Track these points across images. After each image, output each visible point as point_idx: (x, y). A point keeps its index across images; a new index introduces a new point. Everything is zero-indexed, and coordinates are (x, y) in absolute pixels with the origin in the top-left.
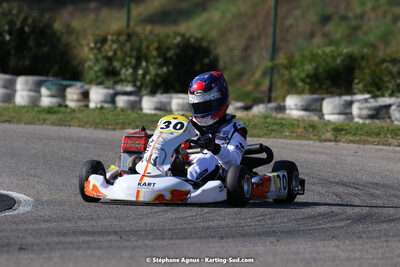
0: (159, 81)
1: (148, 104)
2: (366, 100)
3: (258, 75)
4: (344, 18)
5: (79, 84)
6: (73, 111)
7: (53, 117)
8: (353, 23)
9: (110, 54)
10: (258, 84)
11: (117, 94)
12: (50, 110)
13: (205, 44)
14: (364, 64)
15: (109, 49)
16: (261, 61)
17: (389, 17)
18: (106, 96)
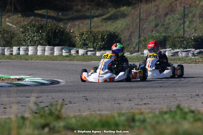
0: (102, 47)
1: (98, 54)
2: (170, 50)
3: (134, 45)
4: (163, 25)
5: (75, 49)
6: (74, 56)
7: (68, 58)
8: (166, 26)
9: (85, 38)
10: (134, 48)
11: (88, 51)
12: (67, 56)
13: (116, 34)
14: (169, 39)
15: (84, 37)
16: (135, 40)
17: (178, 24)
18: (84, 52)
